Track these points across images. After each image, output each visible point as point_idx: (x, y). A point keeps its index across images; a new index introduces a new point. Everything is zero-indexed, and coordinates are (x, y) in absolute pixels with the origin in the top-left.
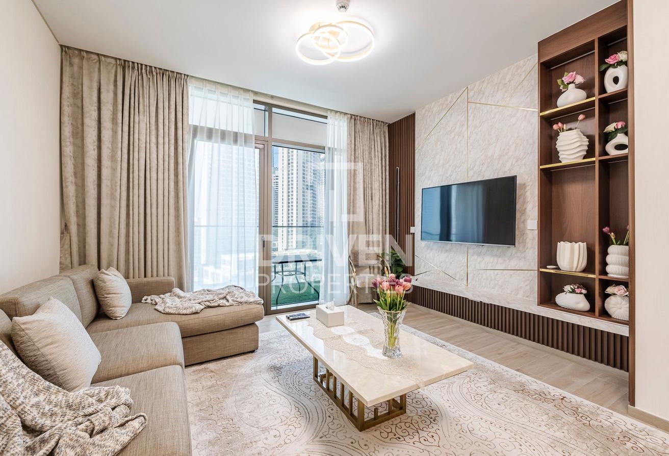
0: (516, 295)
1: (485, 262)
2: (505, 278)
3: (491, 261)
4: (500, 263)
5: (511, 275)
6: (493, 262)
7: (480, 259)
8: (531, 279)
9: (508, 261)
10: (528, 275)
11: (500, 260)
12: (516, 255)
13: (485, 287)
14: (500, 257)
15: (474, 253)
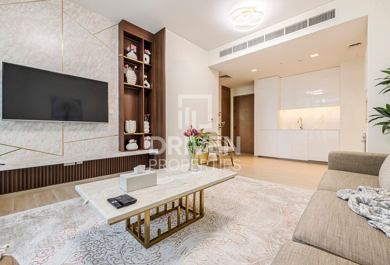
0: (103, 152)
1: (80, 135)
2: (95, 143)
3: (85, 134)
4: (91, 135)
5: (99, 141)
6: (86, 134)
7: (75, 133)
8: (110, 141)
9: (97, 132)
10: (109, 139)
11: (92, 133)
12: (102, 129)
13: (79, 153)
14: (92, 130)
15: (70, 130)
